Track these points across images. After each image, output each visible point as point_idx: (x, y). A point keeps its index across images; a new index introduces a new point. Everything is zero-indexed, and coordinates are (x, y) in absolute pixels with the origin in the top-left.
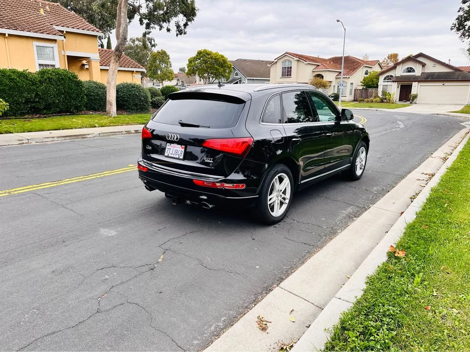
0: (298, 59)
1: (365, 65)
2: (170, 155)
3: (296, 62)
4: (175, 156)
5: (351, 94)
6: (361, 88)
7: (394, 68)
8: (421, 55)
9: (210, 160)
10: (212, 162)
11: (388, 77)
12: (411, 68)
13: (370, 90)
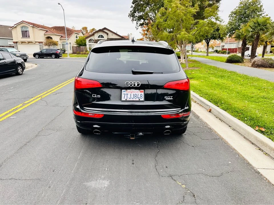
0: (33, 26)
1: (75, 32)
2: (128, 99)
3: (32, 27)
4: (134, 99)
5: (71, 49)
6: (76, 46)
7: (93, 35)
8: (105, 29)
9: (171, 98)
10: (172, 99)
11: (91, 39)
12: (102, 36)
13: (82, 47)
